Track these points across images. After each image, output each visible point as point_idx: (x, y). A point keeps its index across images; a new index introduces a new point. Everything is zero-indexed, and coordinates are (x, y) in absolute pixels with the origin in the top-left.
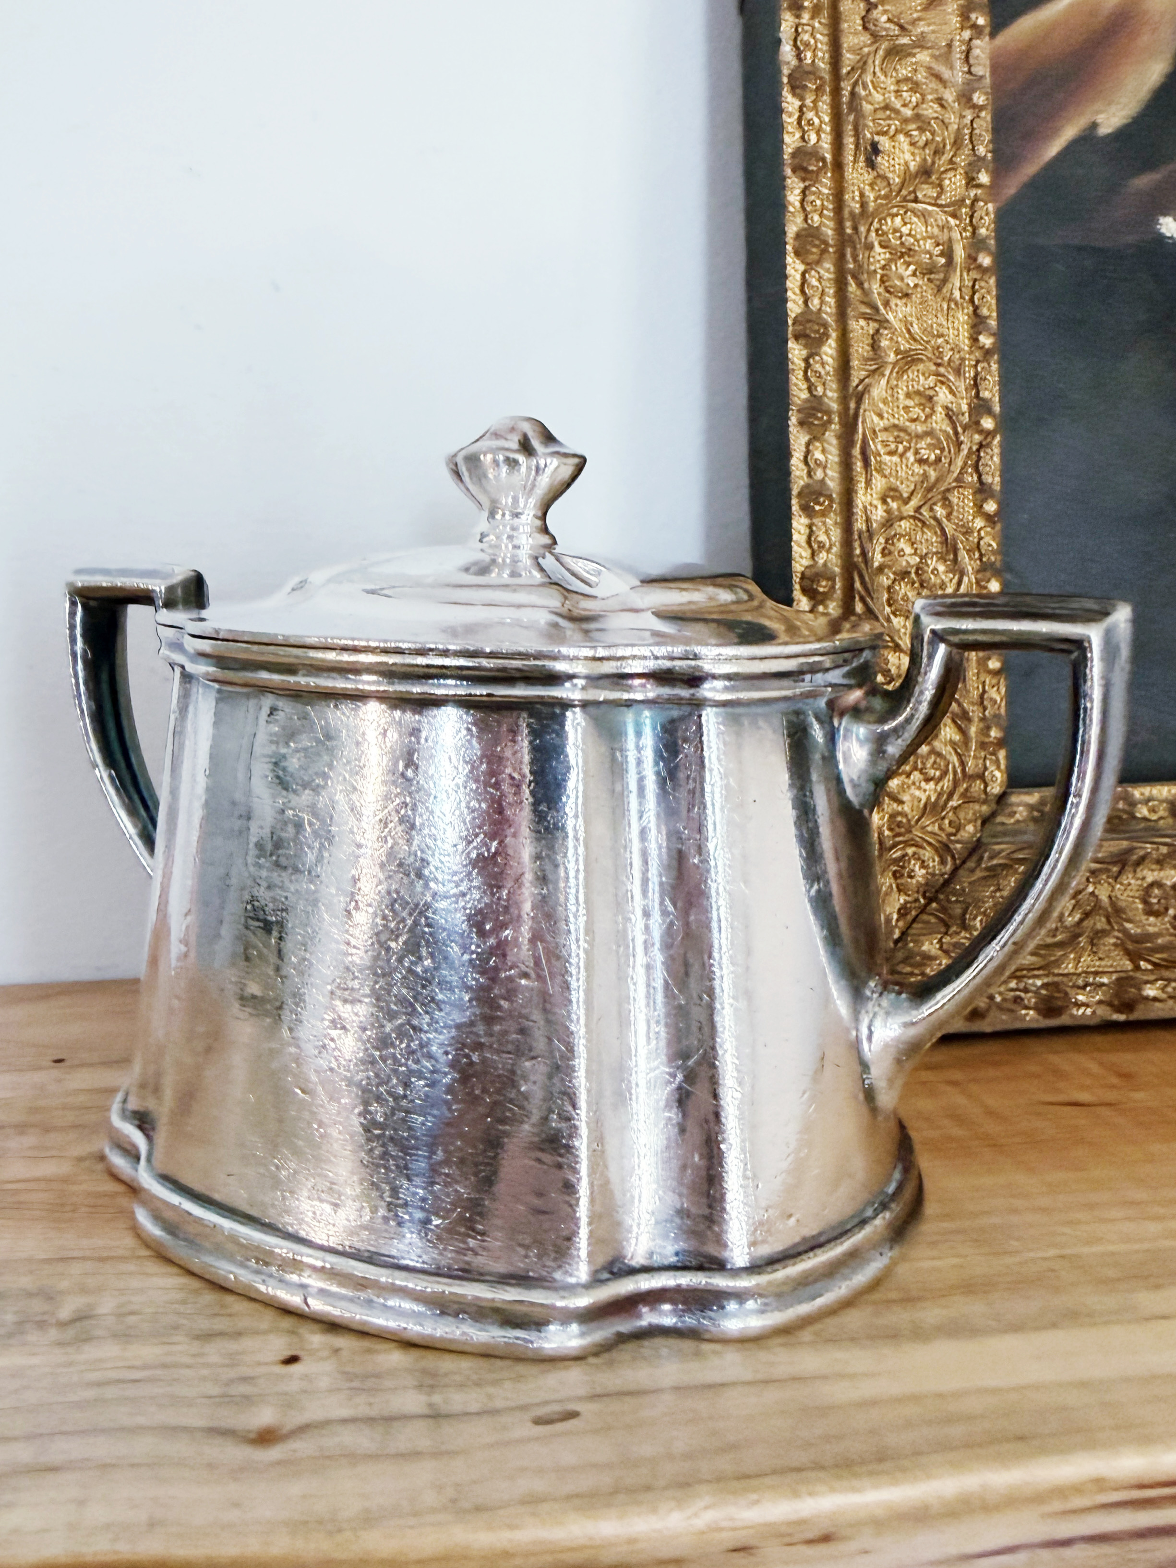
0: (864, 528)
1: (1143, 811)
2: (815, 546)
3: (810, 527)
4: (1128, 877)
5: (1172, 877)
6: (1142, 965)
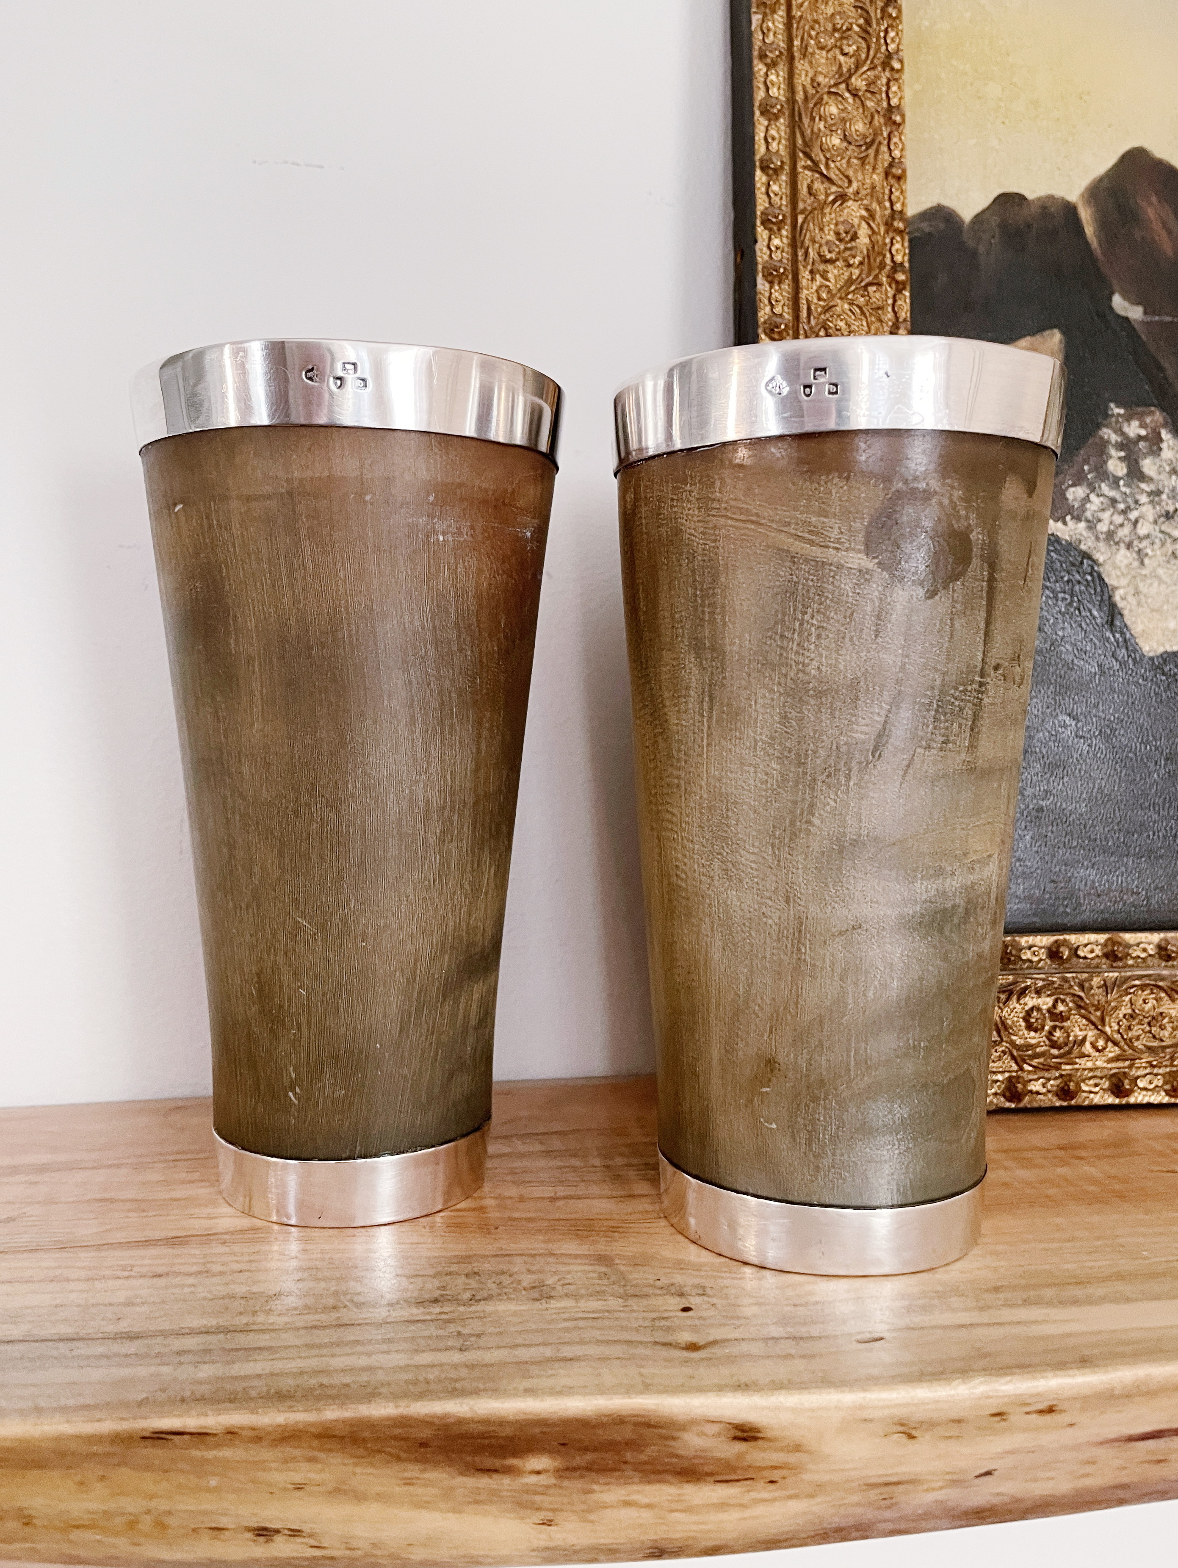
1: (1027, 955)
4: (1013, 1003)
5: (1045, 1002)
6: (1026, 1067)
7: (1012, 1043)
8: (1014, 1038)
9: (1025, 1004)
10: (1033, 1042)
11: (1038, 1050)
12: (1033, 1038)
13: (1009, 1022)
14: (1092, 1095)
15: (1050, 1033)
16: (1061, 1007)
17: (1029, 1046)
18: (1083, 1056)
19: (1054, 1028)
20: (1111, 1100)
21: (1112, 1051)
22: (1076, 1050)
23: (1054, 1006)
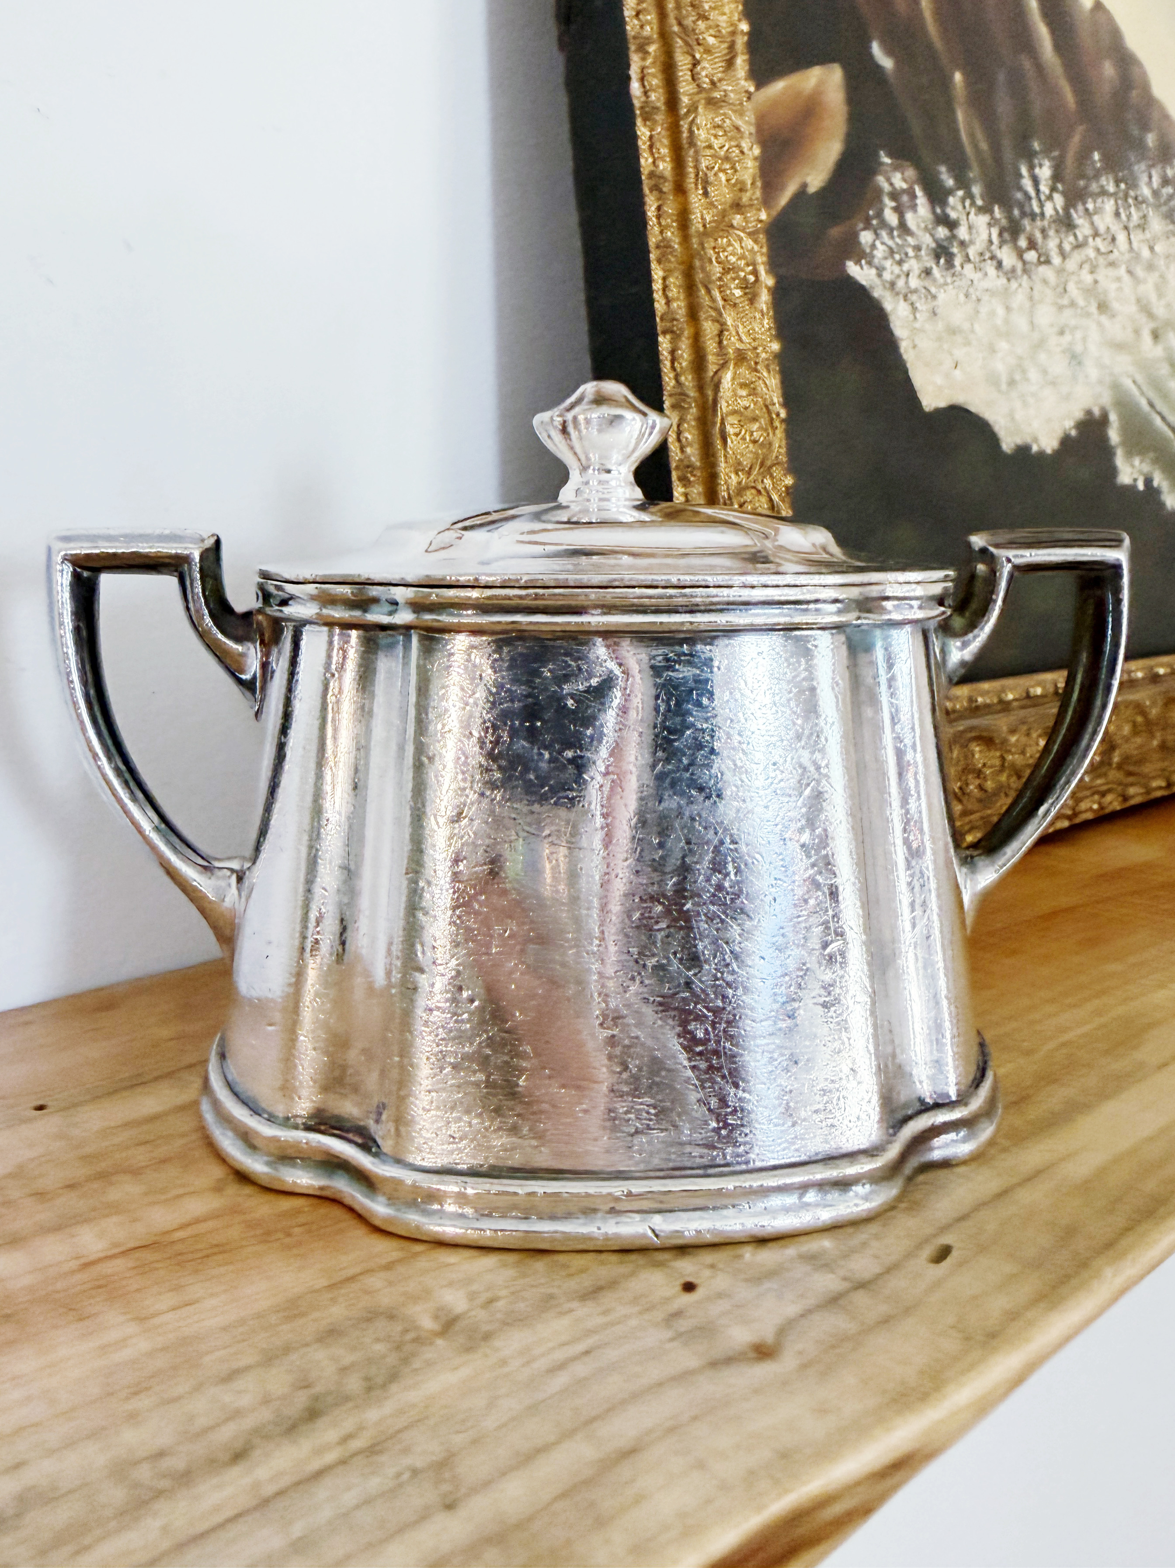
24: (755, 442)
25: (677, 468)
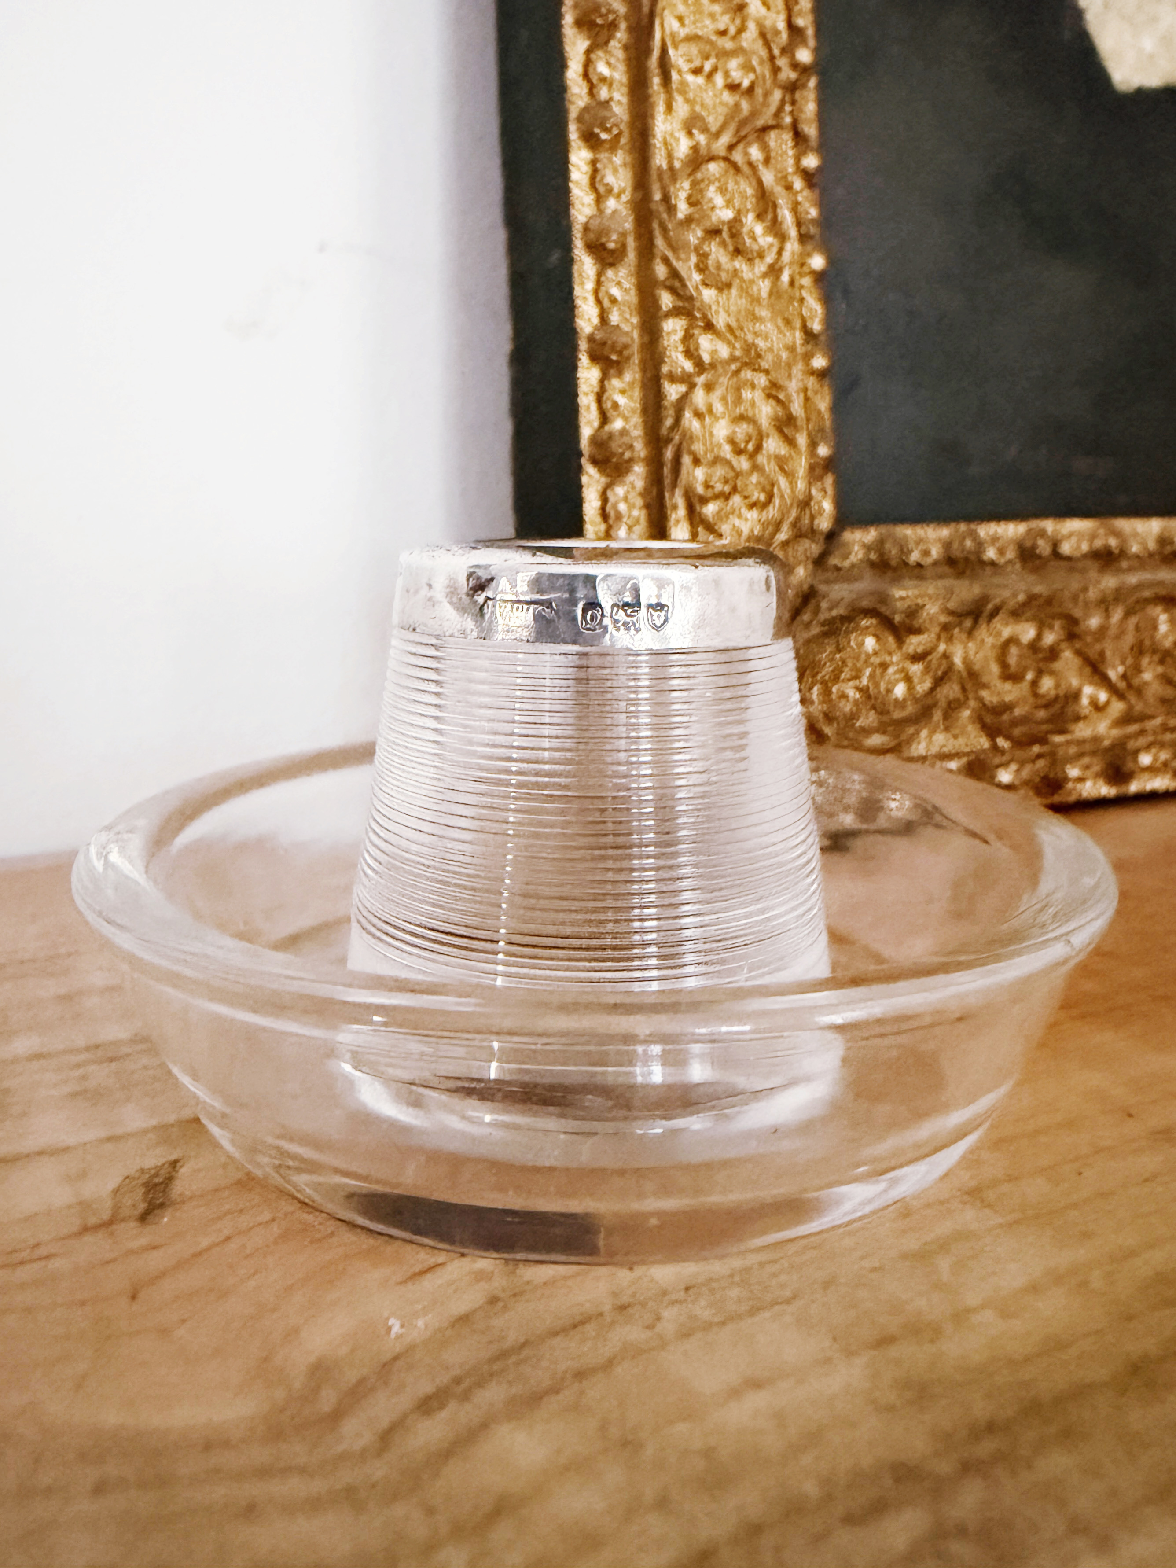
0: (665, 166)
1: (991, 553)
2: (601, 189)
3: (594, 163)
4: (982, 632)
5: (1028, 632)
6: (1002, 742)
7: (981, 700)
8: (984, 694)
9: (999, 634)
10: (1008, 698)
11: (1017, 712)
12: (1010, 692)
13: (977, 667)
14: (1079, 786)
15: (1035, 683)
16: (1049, 638)
17: (1008, 707)
18: (1078, 718)
19: (1040, 673)
20: (1106, 790)
21: (1117, 707)
22: (1069, 710)
23: (1039, 637)
24: (733, 87)
25: (580, 119)
